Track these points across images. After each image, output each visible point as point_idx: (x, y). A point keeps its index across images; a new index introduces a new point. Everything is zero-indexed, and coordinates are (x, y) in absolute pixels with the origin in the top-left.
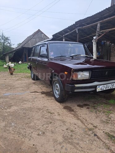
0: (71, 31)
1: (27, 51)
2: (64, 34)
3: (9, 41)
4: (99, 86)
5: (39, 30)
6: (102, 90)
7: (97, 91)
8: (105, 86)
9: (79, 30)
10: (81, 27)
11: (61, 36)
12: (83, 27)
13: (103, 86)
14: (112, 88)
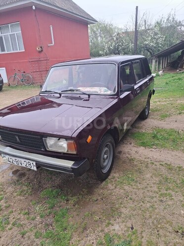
13: (10, 157)
14: (29, 168)
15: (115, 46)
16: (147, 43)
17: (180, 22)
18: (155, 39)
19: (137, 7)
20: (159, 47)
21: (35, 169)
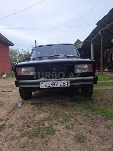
2: (91, 39)
4: (42, 82)
5: (78, 40)
6: (48, 87)
7: (41, 88)
8: (51, 82)
9: (102, 32)
10: (103, 29)
12: (105, 28)
13: (48, 82)
14: (63, 86)
19: (36, 41)
21: (69, 85)
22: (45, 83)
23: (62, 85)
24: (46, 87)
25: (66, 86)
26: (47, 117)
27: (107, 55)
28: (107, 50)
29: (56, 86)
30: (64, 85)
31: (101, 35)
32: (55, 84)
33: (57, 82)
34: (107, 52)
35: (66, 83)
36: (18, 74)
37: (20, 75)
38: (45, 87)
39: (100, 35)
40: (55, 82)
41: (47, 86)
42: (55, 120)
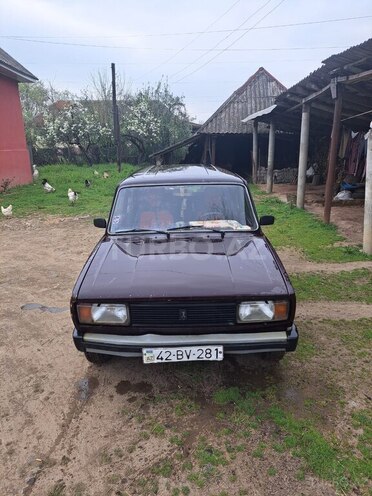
0: (321, 88)
1: (213, 145)
2: (304, 97)
3: (182, 109)
4: (149, 349)
5: (262, 69)
6: (164, 361)
8: (174, 351)
9: (339, 85)
10: (343, 79)
11: (297, 100)
12: (351, 78)
13: (164, 350)
14: (205, 359)
15: (69, 128)
16: (133, 128)
17: (178, 99)
18: (144, 122)
19: (113, 65)
20: (152, 137)
21: (221, 357)
22: (156, 352)
23: (203, 356)
24: (160, 361)
25: (213, 358)
26: (164, 456)
27: (349, 152)
28: (354, 135)
29: (185, 359)
30: (208, 356)
31: (336, 99)
32: (185, 355)
33: (188, 349)
34: (352, 141)
35: (214, 353)
36: (82, 319)
37: (89, 321)
38: (156, 361)
39: (334, 96)
40: (183, 349)
41: (162, 359)
42: (183, 471)
